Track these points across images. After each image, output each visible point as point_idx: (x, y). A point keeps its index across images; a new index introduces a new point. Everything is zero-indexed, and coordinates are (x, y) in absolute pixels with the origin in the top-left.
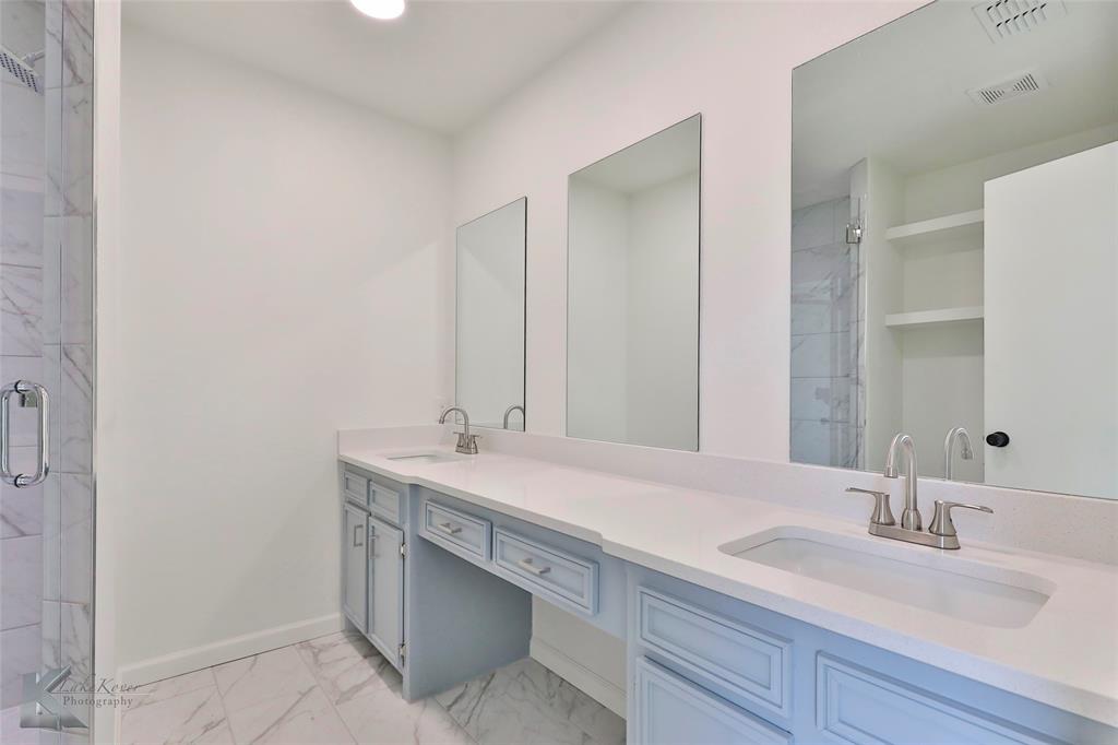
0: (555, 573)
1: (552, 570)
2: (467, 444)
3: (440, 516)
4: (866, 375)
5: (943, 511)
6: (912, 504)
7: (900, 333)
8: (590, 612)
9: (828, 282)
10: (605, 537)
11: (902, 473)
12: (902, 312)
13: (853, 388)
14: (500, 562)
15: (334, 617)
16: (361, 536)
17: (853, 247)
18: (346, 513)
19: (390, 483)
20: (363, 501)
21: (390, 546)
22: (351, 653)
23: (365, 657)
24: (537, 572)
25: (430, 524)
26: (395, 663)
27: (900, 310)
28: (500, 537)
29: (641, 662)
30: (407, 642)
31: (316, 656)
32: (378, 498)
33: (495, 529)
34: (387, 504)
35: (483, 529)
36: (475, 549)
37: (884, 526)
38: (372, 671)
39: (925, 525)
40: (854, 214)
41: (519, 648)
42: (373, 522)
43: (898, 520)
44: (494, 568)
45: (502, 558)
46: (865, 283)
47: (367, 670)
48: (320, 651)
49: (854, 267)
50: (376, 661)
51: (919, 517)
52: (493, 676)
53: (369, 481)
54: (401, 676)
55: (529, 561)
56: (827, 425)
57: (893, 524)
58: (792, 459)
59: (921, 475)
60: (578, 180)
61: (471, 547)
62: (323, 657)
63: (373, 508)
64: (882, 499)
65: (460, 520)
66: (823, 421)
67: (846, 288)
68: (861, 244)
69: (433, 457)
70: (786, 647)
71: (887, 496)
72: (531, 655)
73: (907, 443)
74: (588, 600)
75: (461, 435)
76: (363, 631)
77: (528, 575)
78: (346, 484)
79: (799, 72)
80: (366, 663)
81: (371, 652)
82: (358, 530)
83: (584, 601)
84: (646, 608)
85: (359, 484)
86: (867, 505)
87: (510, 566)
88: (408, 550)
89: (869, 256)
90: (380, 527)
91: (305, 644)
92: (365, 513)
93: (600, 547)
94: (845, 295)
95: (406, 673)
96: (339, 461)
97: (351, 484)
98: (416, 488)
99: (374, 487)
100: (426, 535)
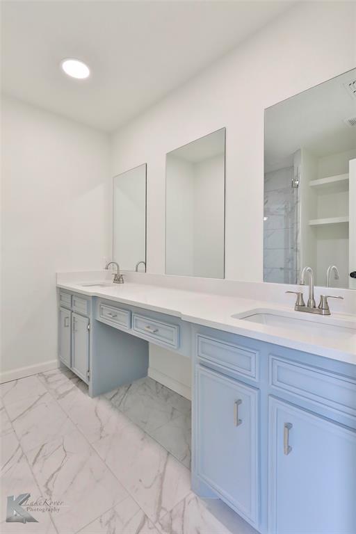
0: (160, 332)
1: (160, 331)
2: (118, 279)
3: (107, 311)
4: (300, 247)
5: (324, 299)
6: (312, 297)
7: (316, 229)
8: (176, 348)
9: (284, 206)
10: (182, 313)
11: (308, 284)
12: (316, 219)
13: (295, 253)
14: (136, 329)
15: (54, 361)
16: (68, 322)
17: (295, 189)
18: (60, 312)
19: (83, 296)
20: (69, 306)
21: (82, 325)
22: (63, 378)
23: (70, 379)
24: (152, 331)
25: (102, 314)
26: (85, 380)
27: (316, 218)
28: (135, 317)
29: (198, 366)
30: (91, 370)
31: (46, 379)
32: (76, 304)
33: (133, 314)
34: (81, 306)
35: (127, 315)
36: (124, 324)
37: (301, 307)
38: (74, 385)
39: (317, 306)
40: (295, 174)
41: (143, 372)
42: (74, 315)
43: (306, 304)
44: (133, 332)
45: (137, 327)
46: (300, 206)
47: (71, 385)
48: (48, 377)
49: (295, 198)
50: (77, 379)
51: (314, 302)
52: (131, 385)
53: (72, 296)
54: (88, 386)
55: (148, 327)
56: (283, 271)
57: (304, 305)
58: (264, 281)
59: (316, 285)
60: (171, 156)
61: (122, 324)
62: (50, 380)
63: (74, 308)
64: (300, 295)
65: (116, 311)
66: (281, 269)
67: (292, 208)
68: (299, 188)
69: (102, 285)
70: (257, 353)
71: (302, 294)
72: (149, 375)
73: (309, 271)
74: (175, 342)
75: (116, 275)
76: (69, 367)
77: (148, 333)
78: (60, 298)
79: (268, 111)
80: (71, 382)
81: (73, 376)
82: (67, 320)
83: (173, 343)
84: (200, 343)
85: (67, 298)
86: (294, 298)
87: (139, 330)
88: (91, 327)
89: (301, 193)
90: (78, 318)
91: (40, 374)
92: (70, 312)
93: (180, 318)
94: (291, 211)
95: (90, 384)
96: (57, 288)
97: (63, 298)
98: (95, 298)
99: (74, 298)
100: (100, 320)
